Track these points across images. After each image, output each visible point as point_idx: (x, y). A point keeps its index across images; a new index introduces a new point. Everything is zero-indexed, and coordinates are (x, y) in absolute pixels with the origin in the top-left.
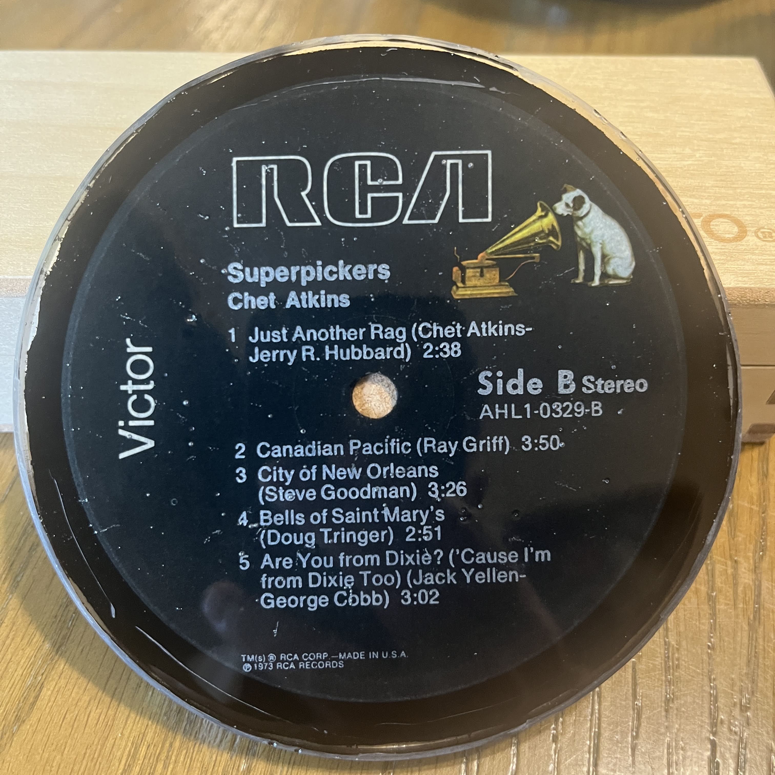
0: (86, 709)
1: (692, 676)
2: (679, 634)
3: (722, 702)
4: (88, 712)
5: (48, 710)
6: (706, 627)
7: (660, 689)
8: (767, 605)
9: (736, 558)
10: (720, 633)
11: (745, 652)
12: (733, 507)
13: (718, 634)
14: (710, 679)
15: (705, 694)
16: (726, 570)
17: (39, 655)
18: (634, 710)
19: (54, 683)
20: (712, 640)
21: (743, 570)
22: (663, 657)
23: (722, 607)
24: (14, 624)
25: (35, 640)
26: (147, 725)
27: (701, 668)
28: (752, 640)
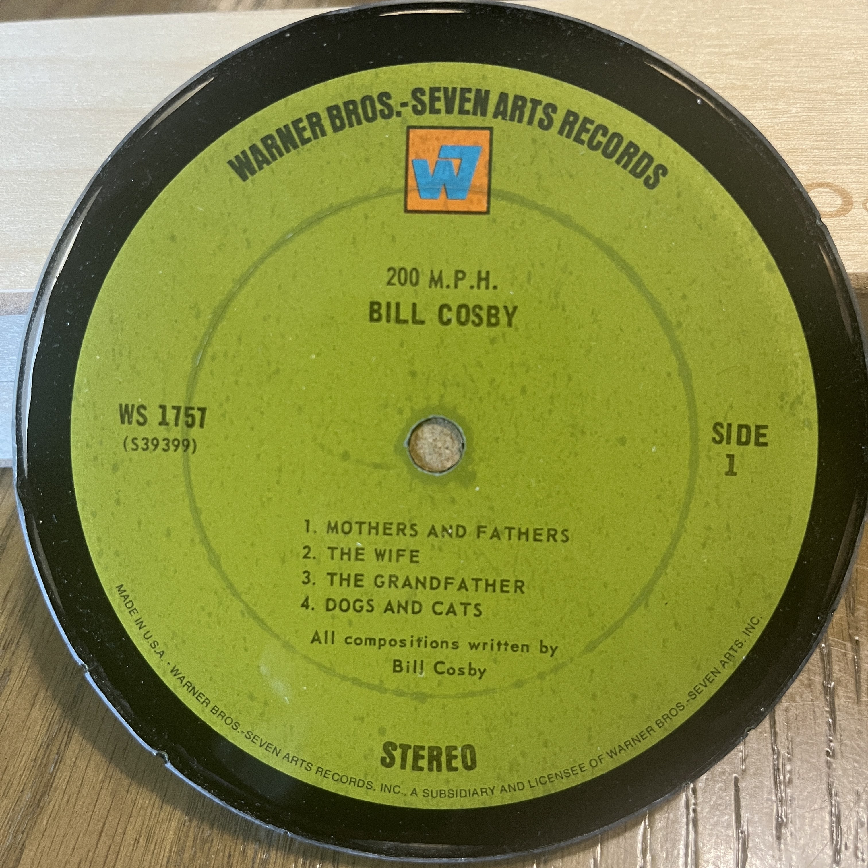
3: (846, 822)
6: (823, 728)
7: (770, 811)
9: (857, 638)
10: (841, 736)
13: (839, 736)
14: (830, 795)
15: (824, 814)
16: (846, 654)
17: (17, 808)
18: (738, 839)
19: (37, 844)
20: (832, 744)
22: (772, 771)
23: (842, 702)
25: (12, 790)
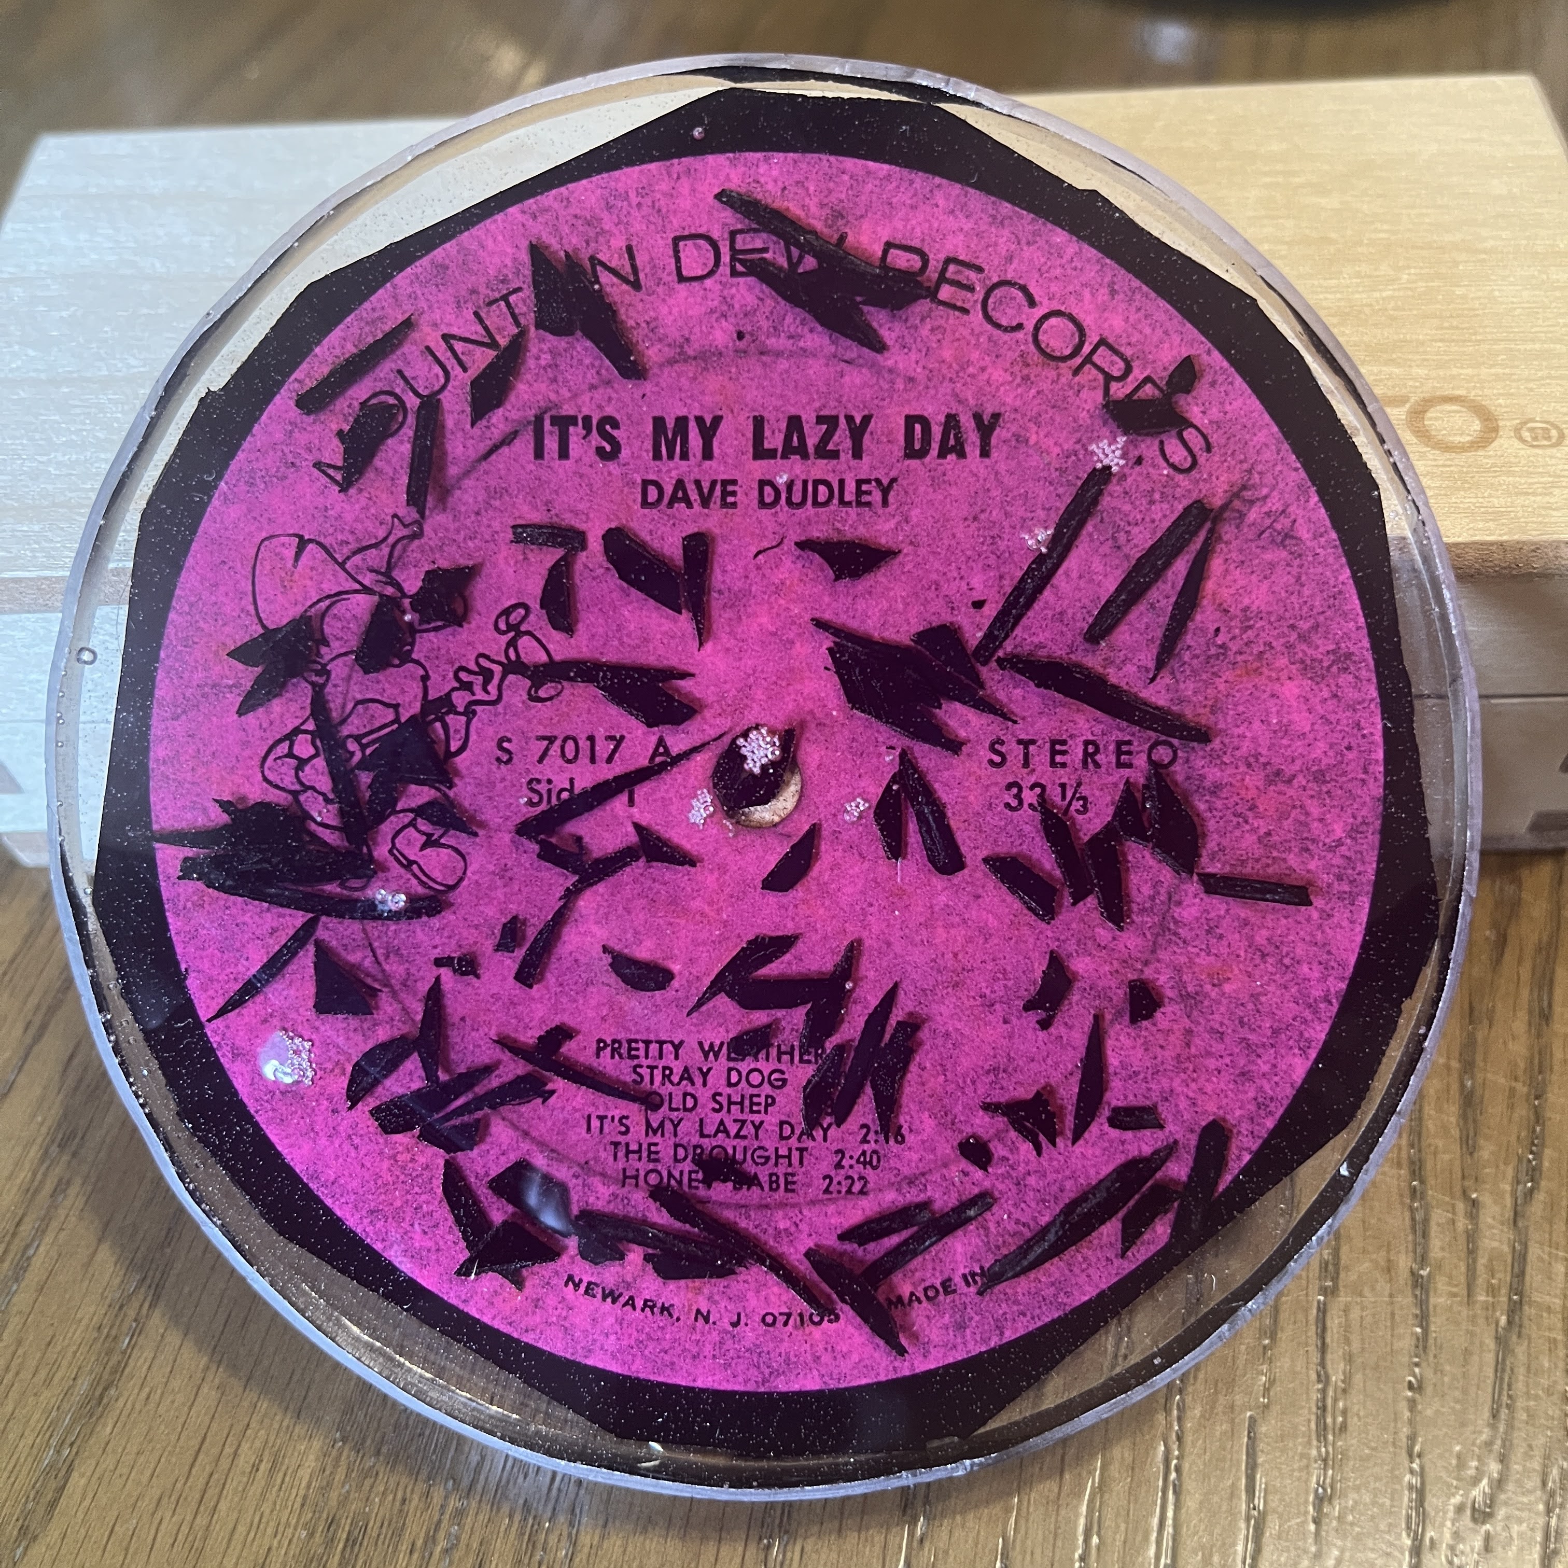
0: (153, 1514)
1: (1374, 1449)
2: (1349, 1359)
3: (1432, 1502)
4: (156, 1522)
5: (80, 1515)
6: (1406, 1343)
7: (1304, 1474)
8: (1536, 1297)
9: (1474, 1196)
10: (1435, 1357)
11: (1485, 1397)
12: (1473, 1086)
13: (1431, 1359)
14: (1411, 1455)
15: (1398, 1487)
16: (1453, 1222)
17: (66, 1406)
18: (1248, 1519)
19: (94, 1463)
20: (1418, 1371)
21: (1490, 1220)
22: (1314, 1409)
23: (1442, 1300)
24: (19, 1343)
25: (59, 1375)
26: (269, 1549)
27: (1392, 1429)
28: (1503, 1370)
